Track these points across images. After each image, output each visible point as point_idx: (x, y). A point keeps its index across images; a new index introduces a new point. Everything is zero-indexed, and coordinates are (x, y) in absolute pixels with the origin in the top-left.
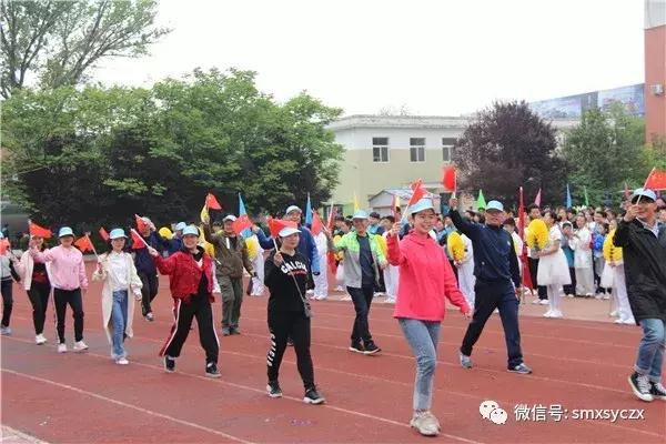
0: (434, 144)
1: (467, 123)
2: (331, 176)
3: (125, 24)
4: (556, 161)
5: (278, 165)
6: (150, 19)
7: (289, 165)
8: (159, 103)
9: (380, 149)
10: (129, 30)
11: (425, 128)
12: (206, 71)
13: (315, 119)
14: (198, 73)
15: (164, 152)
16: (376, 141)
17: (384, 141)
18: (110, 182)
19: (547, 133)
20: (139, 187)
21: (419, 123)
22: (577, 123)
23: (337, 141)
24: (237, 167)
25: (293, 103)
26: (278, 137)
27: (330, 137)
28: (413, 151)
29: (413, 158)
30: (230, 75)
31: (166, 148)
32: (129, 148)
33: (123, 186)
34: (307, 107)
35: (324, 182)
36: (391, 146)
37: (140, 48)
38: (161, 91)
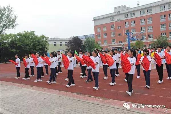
0: (64, 43)
1: (69, 40)
2: (47, 48)
3: (10, 23)
4: (83, 46)
5: (39, 47)
6: (14, 22)
7: (40, 47)
8: (18, 37)
9: (55, 44)
10: (11, 24)
11: (62, 40)
12: (26, 31)
13: (44, 39)
14: (25, 32)
15: (19, 45)
16: (54, 43)
17: (56, 43)
18: (10, 50)
19: (81, 41)
20: (15, 51)
21: (61, 40)
22: (86, 40)
23: (48, 43)
24: (32, 47)
25: (41, 36)
26: (39, 42)
27: (47, 42)
28: (60, 44)
29: (60, 45)
30: (30, 32)
31: (19, 44)
32: (13, 44)
33: (12, 50)
34: (43, 37)
35: (46, 49)
36: (57, 43)
37: (13, 27)
38: (18, 34)
